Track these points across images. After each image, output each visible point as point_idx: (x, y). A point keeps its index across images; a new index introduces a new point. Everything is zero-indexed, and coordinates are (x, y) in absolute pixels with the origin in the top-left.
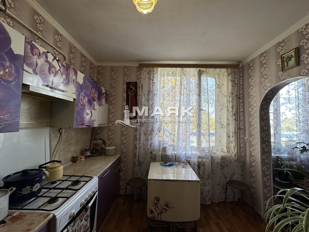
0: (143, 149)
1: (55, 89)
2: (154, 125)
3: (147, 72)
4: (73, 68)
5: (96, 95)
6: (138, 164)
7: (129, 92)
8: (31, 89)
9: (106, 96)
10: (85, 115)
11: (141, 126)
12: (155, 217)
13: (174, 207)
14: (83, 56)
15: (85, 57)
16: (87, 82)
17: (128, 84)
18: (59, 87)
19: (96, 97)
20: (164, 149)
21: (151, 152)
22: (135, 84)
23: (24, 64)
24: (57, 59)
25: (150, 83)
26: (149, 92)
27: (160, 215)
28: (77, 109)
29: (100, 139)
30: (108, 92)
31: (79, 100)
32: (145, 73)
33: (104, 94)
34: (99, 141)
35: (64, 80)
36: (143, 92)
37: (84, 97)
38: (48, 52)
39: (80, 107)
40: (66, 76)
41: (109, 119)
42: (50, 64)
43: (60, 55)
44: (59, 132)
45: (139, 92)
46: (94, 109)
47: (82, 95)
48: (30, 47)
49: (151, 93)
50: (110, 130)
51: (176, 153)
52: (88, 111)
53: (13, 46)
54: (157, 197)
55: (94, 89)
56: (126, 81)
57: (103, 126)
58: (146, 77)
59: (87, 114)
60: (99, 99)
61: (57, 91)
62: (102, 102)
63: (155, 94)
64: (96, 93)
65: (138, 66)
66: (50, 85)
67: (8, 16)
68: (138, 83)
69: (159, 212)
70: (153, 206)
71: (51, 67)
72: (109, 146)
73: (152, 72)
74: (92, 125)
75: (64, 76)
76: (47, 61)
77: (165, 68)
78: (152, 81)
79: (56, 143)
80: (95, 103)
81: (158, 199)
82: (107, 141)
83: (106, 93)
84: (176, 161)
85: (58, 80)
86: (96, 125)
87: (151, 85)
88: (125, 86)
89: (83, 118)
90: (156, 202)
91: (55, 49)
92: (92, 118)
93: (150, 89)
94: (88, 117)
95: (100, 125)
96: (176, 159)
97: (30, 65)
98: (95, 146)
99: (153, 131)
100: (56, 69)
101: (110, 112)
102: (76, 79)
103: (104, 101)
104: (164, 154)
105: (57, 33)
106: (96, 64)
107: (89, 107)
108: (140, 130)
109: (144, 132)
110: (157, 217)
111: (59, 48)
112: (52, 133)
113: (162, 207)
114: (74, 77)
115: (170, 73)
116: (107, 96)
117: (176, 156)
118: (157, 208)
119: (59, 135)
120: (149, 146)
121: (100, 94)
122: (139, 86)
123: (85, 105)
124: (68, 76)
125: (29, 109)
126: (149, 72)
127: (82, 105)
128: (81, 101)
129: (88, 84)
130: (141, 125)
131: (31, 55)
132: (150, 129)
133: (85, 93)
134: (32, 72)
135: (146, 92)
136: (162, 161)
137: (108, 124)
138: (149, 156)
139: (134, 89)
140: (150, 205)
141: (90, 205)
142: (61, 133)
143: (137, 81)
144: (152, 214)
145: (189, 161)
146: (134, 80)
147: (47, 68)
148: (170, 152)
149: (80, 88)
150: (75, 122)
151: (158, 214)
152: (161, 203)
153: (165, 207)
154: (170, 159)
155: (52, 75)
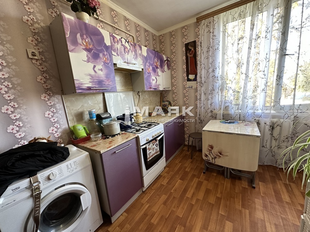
0: (204, 108)
1: (130, 63)
2: (215, 84)
3: (205, 25)
4: (138, 45)
5: (159, 63)
6: (200, 121)
7: (188, 54)
8: (118, 66)
9: (167, 63)
10: (152, 81)
11: (201, 87)
12: (210, 160)
13: (227, 155)
14: (146, 31)
15: (147, 31)
16: (150, 53)
17: (187, 45)
18: (132, 61)
19: (159, 65)
20: (226, 108)
21: (212, 111)
22: (194, 44)
23: (112, 52)
24: (127, 41)
25: (210, 37)
26: (208, 48)
27: (214, 160)
28: (145, 76)
29: (167, 101)
30: (169, 59)
31: (145, 69)
32: (203, 27)
33: (165, 61)
34: (166, 102)
35: (134, 55)
36: (202, 50)
37: (149, 66)
38: (122, 38)
39: (147, 75)
40: (135, 53)
41: (172, 83)
42: (124, 46)
43: (130, 37)
44: (138, 95)
45: (198, 51)
46: (158, 76)
47: (147, 65)
48: (112, 38)
49: (211, 49)
50: (174, 93)
51: (240, 111)
52: (153, 78)
53: (105, 42)
54: (211, 145)
55: (156, 58)
56: (185, 43)
57: (167, 89)
58: (205, 31)
59: (153, 80)
60: (162, 66)
61: (131, 65)
62: (164, 69)
63: (216, 49)
64: (158, 62)
65: (196, 21)
66: (126, 61)
67: (100, 21)
68: (197, 41)
69: (213, 157)
70: (208, 151)
71: (125, 48)
72: (174, 106)
73: (212, 23)
74: (158, 89)
75: (133, 53)
76: (122, 45)
77: (230, 11)
78: (211, 34)
79: (137, 102)
80: (159, 70)
81: (212, 147)
82: (172, 102)
83: (167, 60)
84: (240, 120)
85: (130, 56)
86: (161, 89)
87: (211, 40)
88: (184, 48)
89: (150, 83)
90: (210, 148)
91: (126, 33)
92: (158, 83)
93: (210, 44)
94: (154, 82)
95: (164, 88)
96: (240, 118)
97: (114, 51)
98: (164, 106)
99: (214, 91)
100: (128, 49)
101: (172, 77)
102: (142, 53)
103: (166, 67)
104: (225, 113)
105: (126, 19)
106: (157, 34)
107: (154, 74)
108: (200, 90)
109: (204, 92)
110: (211, 160)
111: (129, 31)
112: (134, 95)
113: (216, 153)
114: (140, 52)
115: (236, 16)
116: (169, 62)
117: (240, 115)
118: (211, 153)
119: (138, 97)
120: (210, 106)
121: (162, 61)
122: (198, 44)
123: (151, 73)
124: (135, 51)
125: (120, 80)
126: (209, 24)
127: (148, 73)
128: (148, 70)
129: (151, 54)
130: (202, 85)
131: (114, 43)
132: (210, 88)
133: (149, 63)
134: (116, 55)
135: (205, 49)
136: (223, 119)
137: (172, 88)
138: (210, 114)
139: (192, 49)
140: (205, 150)
141: (159, 138)
142: (139, 96)
143: (196, 40)
144: (207, 157)
145: (259, 120)
146: (192, 40)
147: (123, 50)
148: (233, 111)
149: (145, 59)
150: (145, 86)
151: (212, 158)
152: (215, 150)
153: (219, 154)
154: (233, 118)
155: (127, 54)
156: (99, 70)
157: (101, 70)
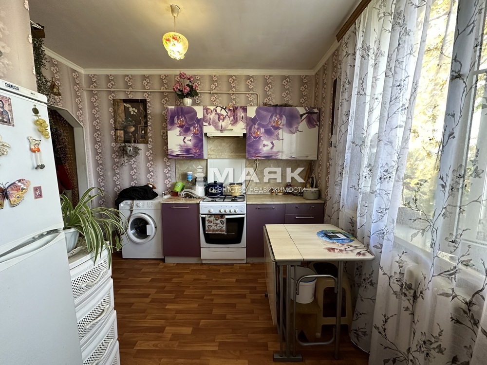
1: (224, 130)
8: (210, 135)
9: (309, 117)
15: (288, 77)
18: (228, 128)
19: (282, 124)
23: (204, 123)
24: (225, 108)
28: (249, 142)
30: (315, 110)
31: (251, 133)
33: (302, 115)
35: (232, 121)
37: (259, 128)
38: (217, 107)
39: (253, 139)
44: (254, 163)
46: (278, 139)
47: (255, 128)
48: (206, 111)
53: (198, 116)
55: (276, 116)
56: (334, 80)
61: (226, 132)
62: (297, 128)
64: (281, 120)
71: (220, 115)
75: (232, 118)
76: (217, 114)
80: (280, 131)
83: (308, 113)
85: (225, 123)
94: (266, 149)
100: (224, 116)
102: (245, 115)
103: (302, 124)
107: (268, 138)
111: (252, 89)
116: (314, 116)
121: (292, 118)
123: (261, 137)
124: (235, 116)
127: (255, 137)
128: (255, 134)
129: (265, 113)
131: (207, 115)
133: (259, 124)
134: (208, 125)
147: (217, 118)
149: (252, 121)
150: (247, 154)
155: (221, 121)
156: (188, 140)
157: (190, 140)
